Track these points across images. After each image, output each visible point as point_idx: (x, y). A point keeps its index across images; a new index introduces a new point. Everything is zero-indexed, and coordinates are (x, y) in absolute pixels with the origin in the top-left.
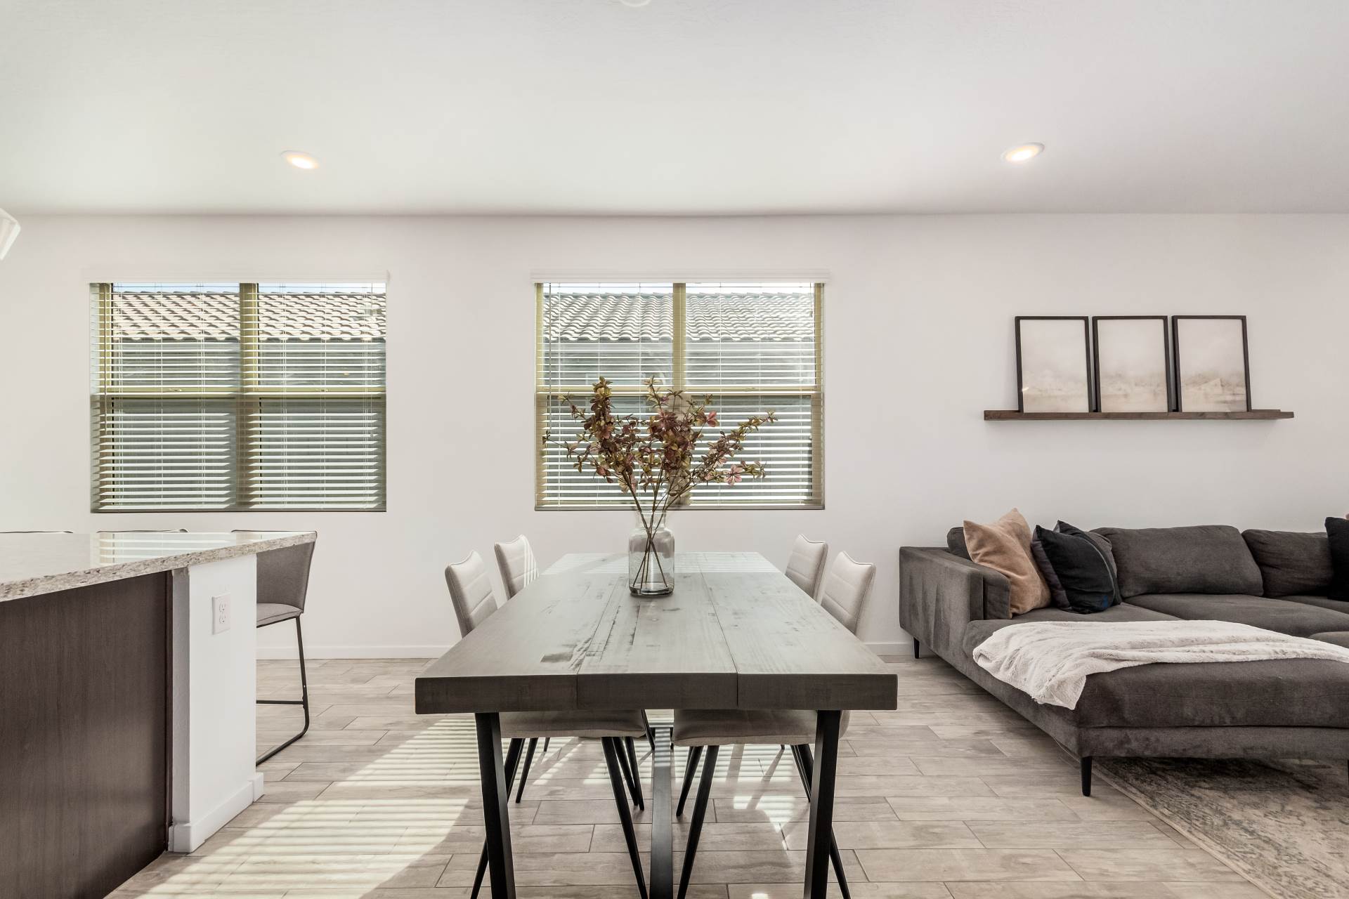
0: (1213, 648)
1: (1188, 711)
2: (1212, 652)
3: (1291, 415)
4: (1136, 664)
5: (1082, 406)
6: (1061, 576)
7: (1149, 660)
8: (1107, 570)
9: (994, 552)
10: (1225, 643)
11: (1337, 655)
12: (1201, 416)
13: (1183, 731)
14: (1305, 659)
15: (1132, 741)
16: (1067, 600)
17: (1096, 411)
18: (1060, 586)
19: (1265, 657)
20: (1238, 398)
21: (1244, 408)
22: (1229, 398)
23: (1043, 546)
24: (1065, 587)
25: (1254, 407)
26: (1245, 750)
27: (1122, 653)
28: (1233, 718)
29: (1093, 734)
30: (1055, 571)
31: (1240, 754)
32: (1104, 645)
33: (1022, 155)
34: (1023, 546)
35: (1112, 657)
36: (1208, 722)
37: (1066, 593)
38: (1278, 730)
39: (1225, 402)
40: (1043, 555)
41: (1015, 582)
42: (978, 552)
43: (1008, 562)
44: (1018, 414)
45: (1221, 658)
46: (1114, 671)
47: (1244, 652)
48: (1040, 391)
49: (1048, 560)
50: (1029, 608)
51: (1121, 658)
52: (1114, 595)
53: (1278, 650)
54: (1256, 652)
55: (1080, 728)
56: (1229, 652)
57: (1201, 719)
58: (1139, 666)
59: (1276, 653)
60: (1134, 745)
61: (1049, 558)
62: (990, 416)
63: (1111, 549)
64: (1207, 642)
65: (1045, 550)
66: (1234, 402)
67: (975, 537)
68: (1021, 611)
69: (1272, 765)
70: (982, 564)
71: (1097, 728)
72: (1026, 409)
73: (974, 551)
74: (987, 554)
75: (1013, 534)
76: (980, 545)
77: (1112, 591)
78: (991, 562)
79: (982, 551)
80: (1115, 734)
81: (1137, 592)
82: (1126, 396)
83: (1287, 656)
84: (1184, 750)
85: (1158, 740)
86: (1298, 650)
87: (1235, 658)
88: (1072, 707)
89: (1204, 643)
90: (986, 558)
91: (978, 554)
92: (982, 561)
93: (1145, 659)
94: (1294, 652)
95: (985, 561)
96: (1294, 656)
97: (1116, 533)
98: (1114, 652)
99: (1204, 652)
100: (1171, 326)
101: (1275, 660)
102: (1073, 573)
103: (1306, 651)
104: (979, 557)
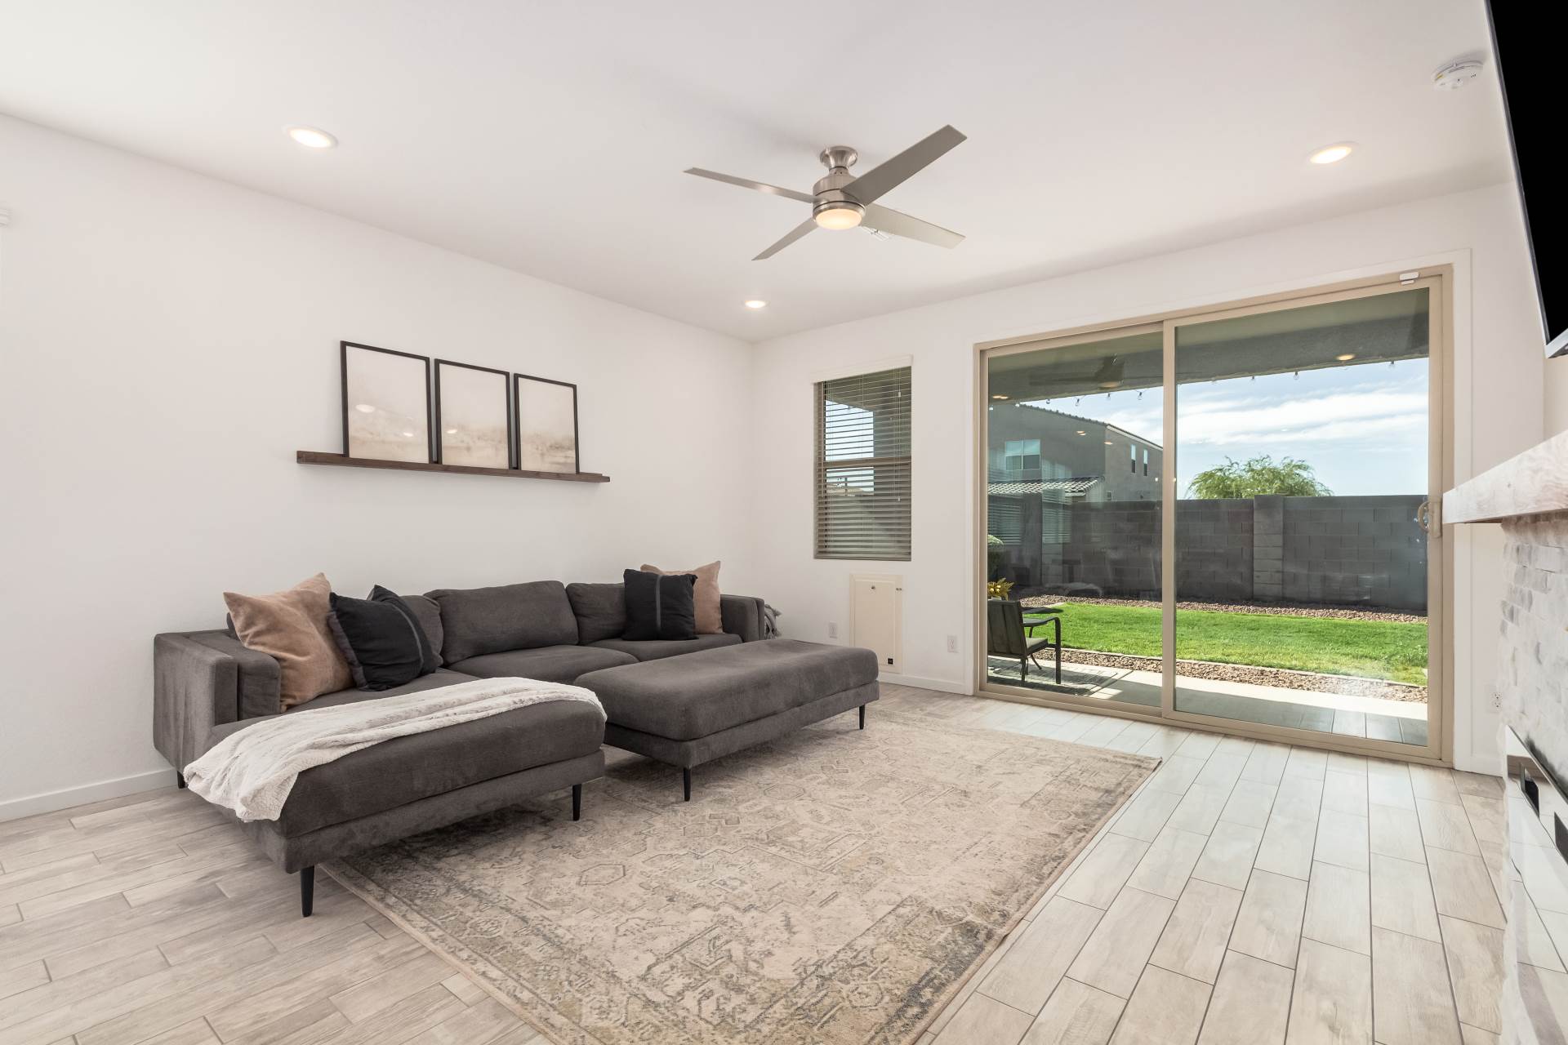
0: (457, 710)
1: (418, 784)
2: (455, 714)
3: (607, 479)
4: (367, 745)
5: (423, 457)
6: (357, 650)
7: (382, 738)
8: (414, 637)
9: (268, 631)
10: (474, 701)
11: (565, 695)
12: (537, 475)
13: (416, 806)
14: (540, 703)
15: (357, 834)
16: (362, 676)
17: (437, 462)
18: (356, 663)
19: (504, 709)
20: (569, 461)
21: (574, 471)
22: (562, 460)
23: (338, 618)
24: (362, 663)
25: (581, 471)
26: (478, 807)
27: (350, 737)
28: (466, 778)
29: (307, 841)
30: (352, 645)
31: (473, 812)
32: (337, 730)
33: (312, 140)
34: (315, 620)
35: (337, 744)
36: (440, 789)
37: (364, 669)
38: (509, 777)
39: (559, 464)
40: (338, 628)
41: (293, 666)
42: (246, 633)
43: (285, 642)
44: (343, 459)
45: (462, 719)
46: (335, 761)
47: (486, 709)
48: (372, 434)
49: (343, 634)
50: (311, 694)
51: (348, 743)
52: (421, 664)
53: (516, 700)
54: (498, 706)
55: (290, 838)
56: (472, 711)
57: (433, 788)
58: (372, 746)
59: (515, 703)
60: (360, 839)
61: (345, 631)
62: (305, 458)
63: (438, 612)
64: (456, 704)
65: (341, 623)
66: (565, 464)
67: (242, 614)
68: (298, 701)
69: (531, 808)
70: (253, 647)
71: (313, 832)
72: (353, 454)
73: (242, 631)
74: (257, 634)
75: (300, 606)
76: (249, 624)
77: (419, 660)
78: (263, 644)
79: (251, 631)
80: (336, 833)
81: (463, 656)
82: (468, 449)
83: (525, 704)
84: (418, 826)
85: (387, 824)
86: (534, 697)
87: (476, 716)
88: (275, 816)
89: (452, 706)
90: (257, 640)
91: (247, 636)
92: (251, 643)
93: (378, 737)
94: (531, 699)
95: (256, 644)
96: (531, 703)
97: (448, 595)
98: (339, 737)
99: (447, 715)
100: (513, 383)
101: (514, 710)
102: (370, 645)
103: (541, 696)
104: (248, 639)
